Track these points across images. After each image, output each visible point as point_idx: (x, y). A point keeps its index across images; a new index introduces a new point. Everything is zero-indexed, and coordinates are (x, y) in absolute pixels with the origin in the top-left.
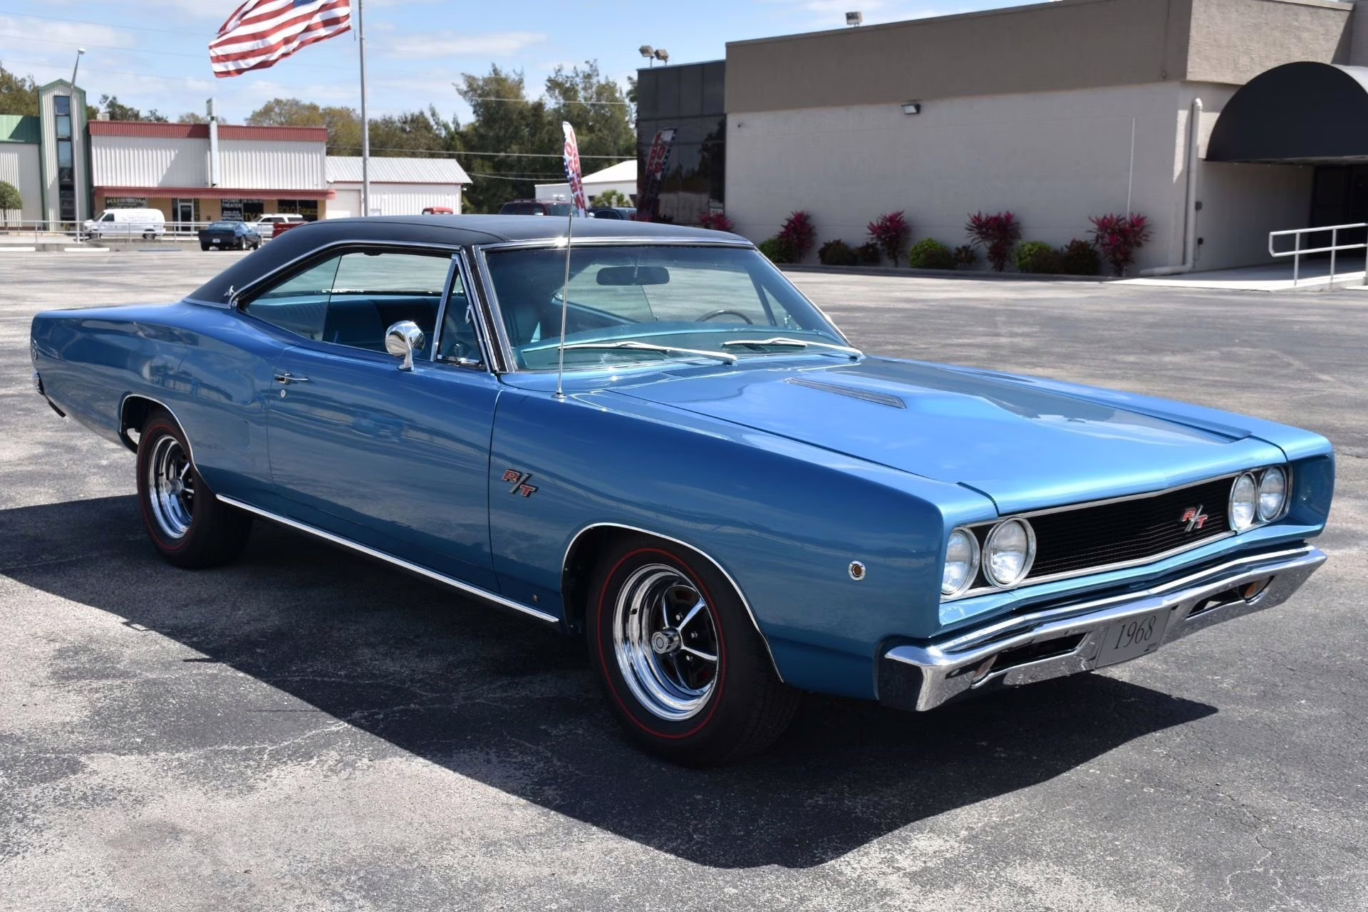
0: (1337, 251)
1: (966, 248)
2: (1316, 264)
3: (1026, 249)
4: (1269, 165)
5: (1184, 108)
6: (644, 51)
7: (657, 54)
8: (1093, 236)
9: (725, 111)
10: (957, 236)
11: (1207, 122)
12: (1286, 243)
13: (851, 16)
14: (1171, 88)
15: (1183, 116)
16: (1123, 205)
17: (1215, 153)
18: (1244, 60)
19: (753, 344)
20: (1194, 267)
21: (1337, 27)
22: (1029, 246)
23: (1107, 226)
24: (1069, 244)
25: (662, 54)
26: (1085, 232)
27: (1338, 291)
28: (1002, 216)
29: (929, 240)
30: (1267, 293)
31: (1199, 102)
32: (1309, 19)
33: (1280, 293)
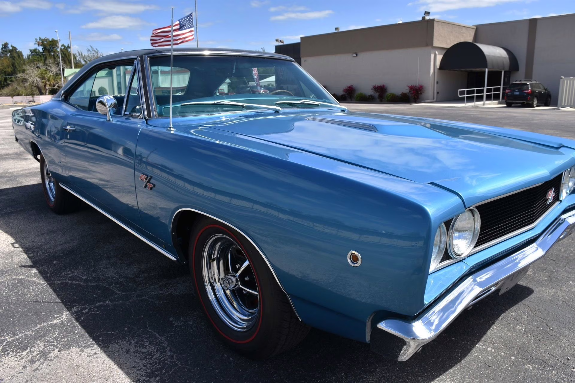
0: (476, 96)
1: (371, 95)
2: (470, 99)
3: (389, 95)
4: (456, 72)
5: (433, 54)
6: (277, 40)
7: (281, 41)
8: (408, 91)
9: (301, 57)
10: (368, 91)
11: (439, 58)
12: (462, 93)
13: (336, 29)
14: (429, 48)
15: (432, 56)
16: (416, 83)
17: (442, 67)
18: (449, 41)
19: (292, 103)
20: (436, 100)
21: (472, 33)
22: (390, 94)
23: (412, 88)
24: (401, 94)
25: (282, 41)
26: (406, 90)
27: (477, 107)
28: (382, 86)
29: (361, 93)
30: (458, 107)
31: (437, 52)
32: (465, 30)
33: (461, 107)
